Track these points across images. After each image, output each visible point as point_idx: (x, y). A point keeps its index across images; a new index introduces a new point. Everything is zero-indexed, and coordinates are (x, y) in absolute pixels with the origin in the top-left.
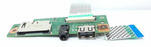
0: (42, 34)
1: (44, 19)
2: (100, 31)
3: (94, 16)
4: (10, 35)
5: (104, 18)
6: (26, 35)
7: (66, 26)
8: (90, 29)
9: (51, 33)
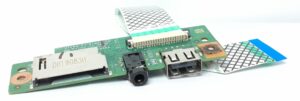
0: (90, 78)
1: (87, 46)
2: (208, 57)
3: (184, 30)
4: (15, 89)
5: (202, 30)
6: (54, 84)
7: (137, 54)
8: (190, 56)
9: (111, 74)
